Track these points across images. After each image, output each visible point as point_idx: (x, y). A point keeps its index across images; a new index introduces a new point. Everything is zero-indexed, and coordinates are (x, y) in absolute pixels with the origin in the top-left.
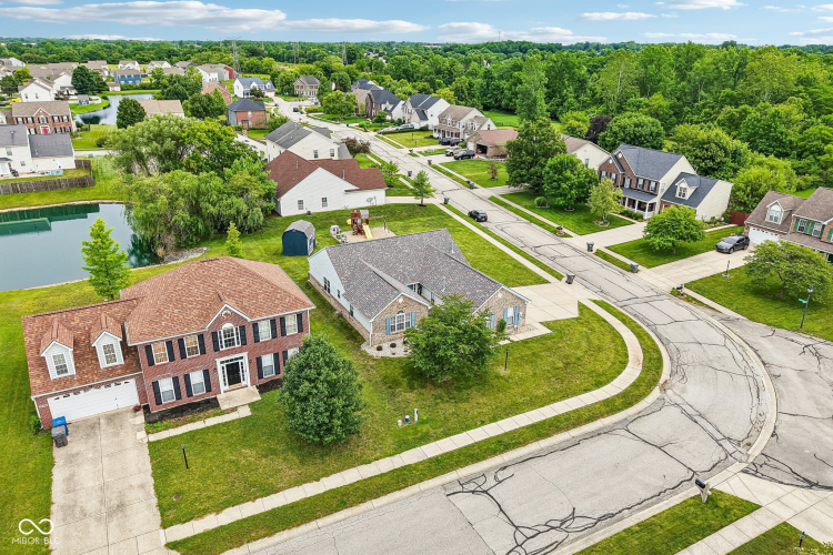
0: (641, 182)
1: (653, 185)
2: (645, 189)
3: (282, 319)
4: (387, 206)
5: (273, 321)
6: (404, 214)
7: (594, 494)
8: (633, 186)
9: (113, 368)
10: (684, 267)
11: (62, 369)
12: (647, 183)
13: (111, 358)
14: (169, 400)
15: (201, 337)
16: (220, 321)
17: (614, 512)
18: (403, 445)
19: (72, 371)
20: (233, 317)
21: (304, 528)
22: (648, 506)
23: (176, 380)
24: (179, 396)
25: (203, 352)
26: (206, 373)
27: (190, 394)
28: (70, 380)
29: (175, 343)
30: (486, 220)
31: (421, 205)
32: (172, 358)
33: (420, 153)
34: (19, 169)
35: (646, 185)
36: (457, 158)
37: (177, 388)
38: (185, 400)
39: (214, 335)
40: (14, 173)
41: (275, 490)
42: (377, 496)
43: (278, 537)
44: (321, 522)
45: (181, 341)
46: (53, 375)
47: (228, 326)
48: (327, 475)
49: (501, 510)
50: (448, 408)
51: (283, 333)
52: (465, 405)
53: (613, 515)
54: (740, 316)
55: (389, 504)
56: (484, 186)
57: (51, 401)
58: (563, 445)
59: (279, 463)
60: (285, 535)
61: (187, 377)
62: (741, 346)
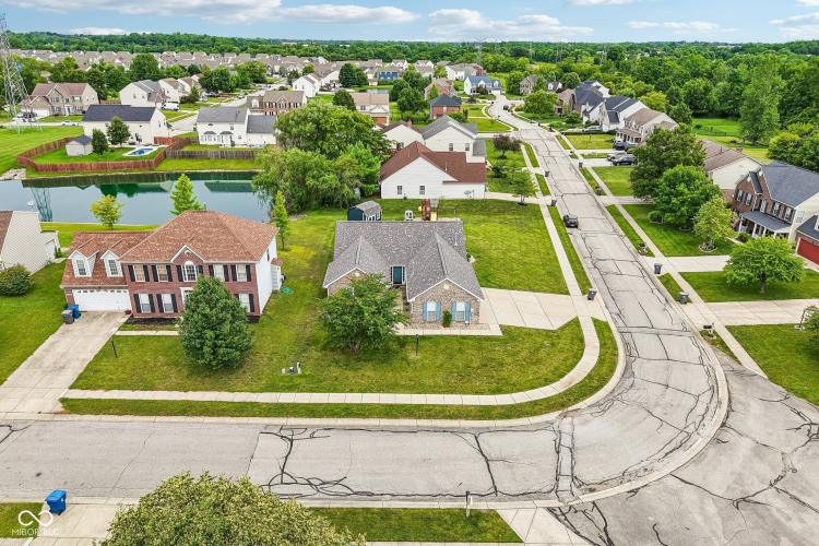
0: (777, 206)
1: (788, 212)
2: (780, 216)
3: (233, 267)
4: (485, 201)
5: (225, 267)
6: (496, 210)
7: (376, 474)
8: (769, 211)
9: (115, 278)
10: (755, 309)
11: (82, 271)
12: (783, 208)
13: (114, 271)
14: (146, 310)
15: (168, 267)
16: (182, 258)
17: (376, 493)
18: (272, 388)
19: (89, 274)
20: (192, 257)
21: (145, 418)
22: (414, 500)
23: (151, 297)
24: (153, 310)
25: (171, 279)
26: (173, 297)
27: (162, 311)
28: (86, 280)
29: (149, 268)
30: (576, 226)
31: (521, 204)
32: (147, 279)
33: (583, 155)
34: (237, 141)
35: (782, 212)
36: (615, 164)
37: (152, 303)
38: (158, 315)
39: (179, 268)
40: (233, 144)
41: (153, 388)
42: (212, 415)
43: (123, 418)
44: (158, 418)
45: (154, 267)
46: (77, 275)
47: (189, 263)
48: (195, 390)
49: (286, 458)
50: (335, 372)
51: (235, 279)
52: (350, 374)
53: (373, 494)
54: (760, 373)
55: (216, 423)
56: (615, 194)
57: (75, 292)
58: (402, 429)
59: (173, 372)
60: (129, 418)
61: (159, 297)
62: (720, 402)
